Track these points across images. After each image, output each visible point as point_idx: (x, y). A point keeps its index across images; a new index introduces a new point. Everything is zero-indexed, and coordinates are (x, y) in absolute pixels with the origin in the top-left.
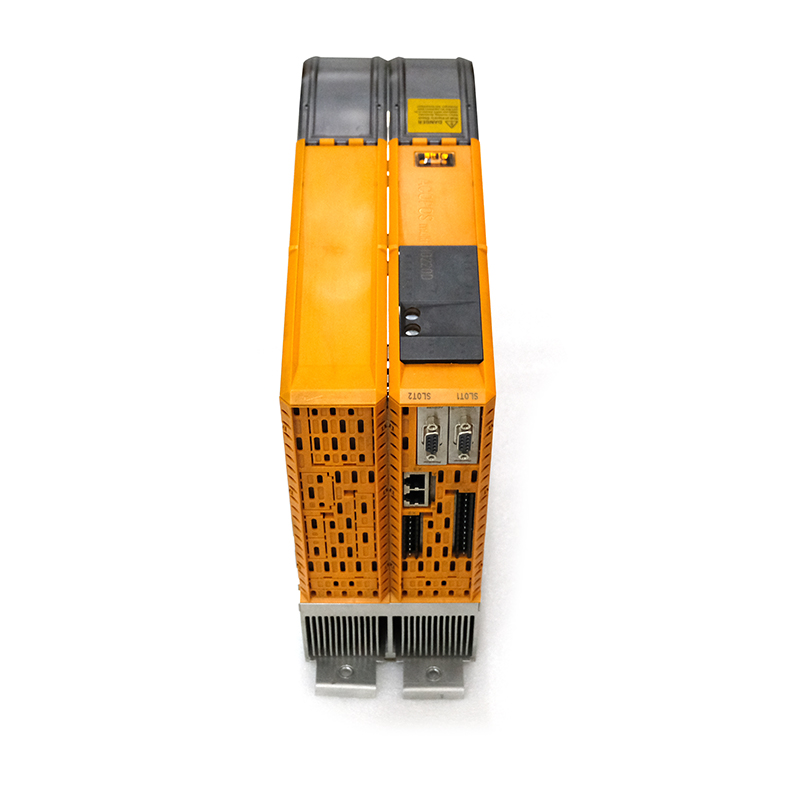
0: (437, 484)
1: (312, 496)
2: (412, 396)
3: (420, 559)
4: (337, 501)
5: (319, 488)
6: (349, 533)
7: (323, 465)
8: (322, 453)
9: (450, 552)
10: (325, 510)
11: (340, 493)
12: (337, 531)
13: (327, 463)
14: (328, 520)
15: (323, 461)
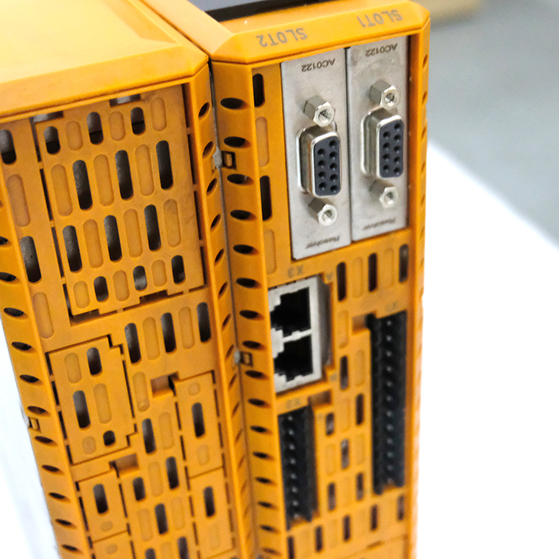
0: (337, 307)
1: (84, 421)
2: (266, 40)
3: (316, 522)
4: (141, 417)
5: (97, 387)
6: (174, 501)
7: (95, 314)
8: (89, 275)
9: (368, 484)
10: (119, 452)
11: (142, 392)
12: (150, 503)
13: (104, 307)
14: (128, 477)
15: (94, 304)
